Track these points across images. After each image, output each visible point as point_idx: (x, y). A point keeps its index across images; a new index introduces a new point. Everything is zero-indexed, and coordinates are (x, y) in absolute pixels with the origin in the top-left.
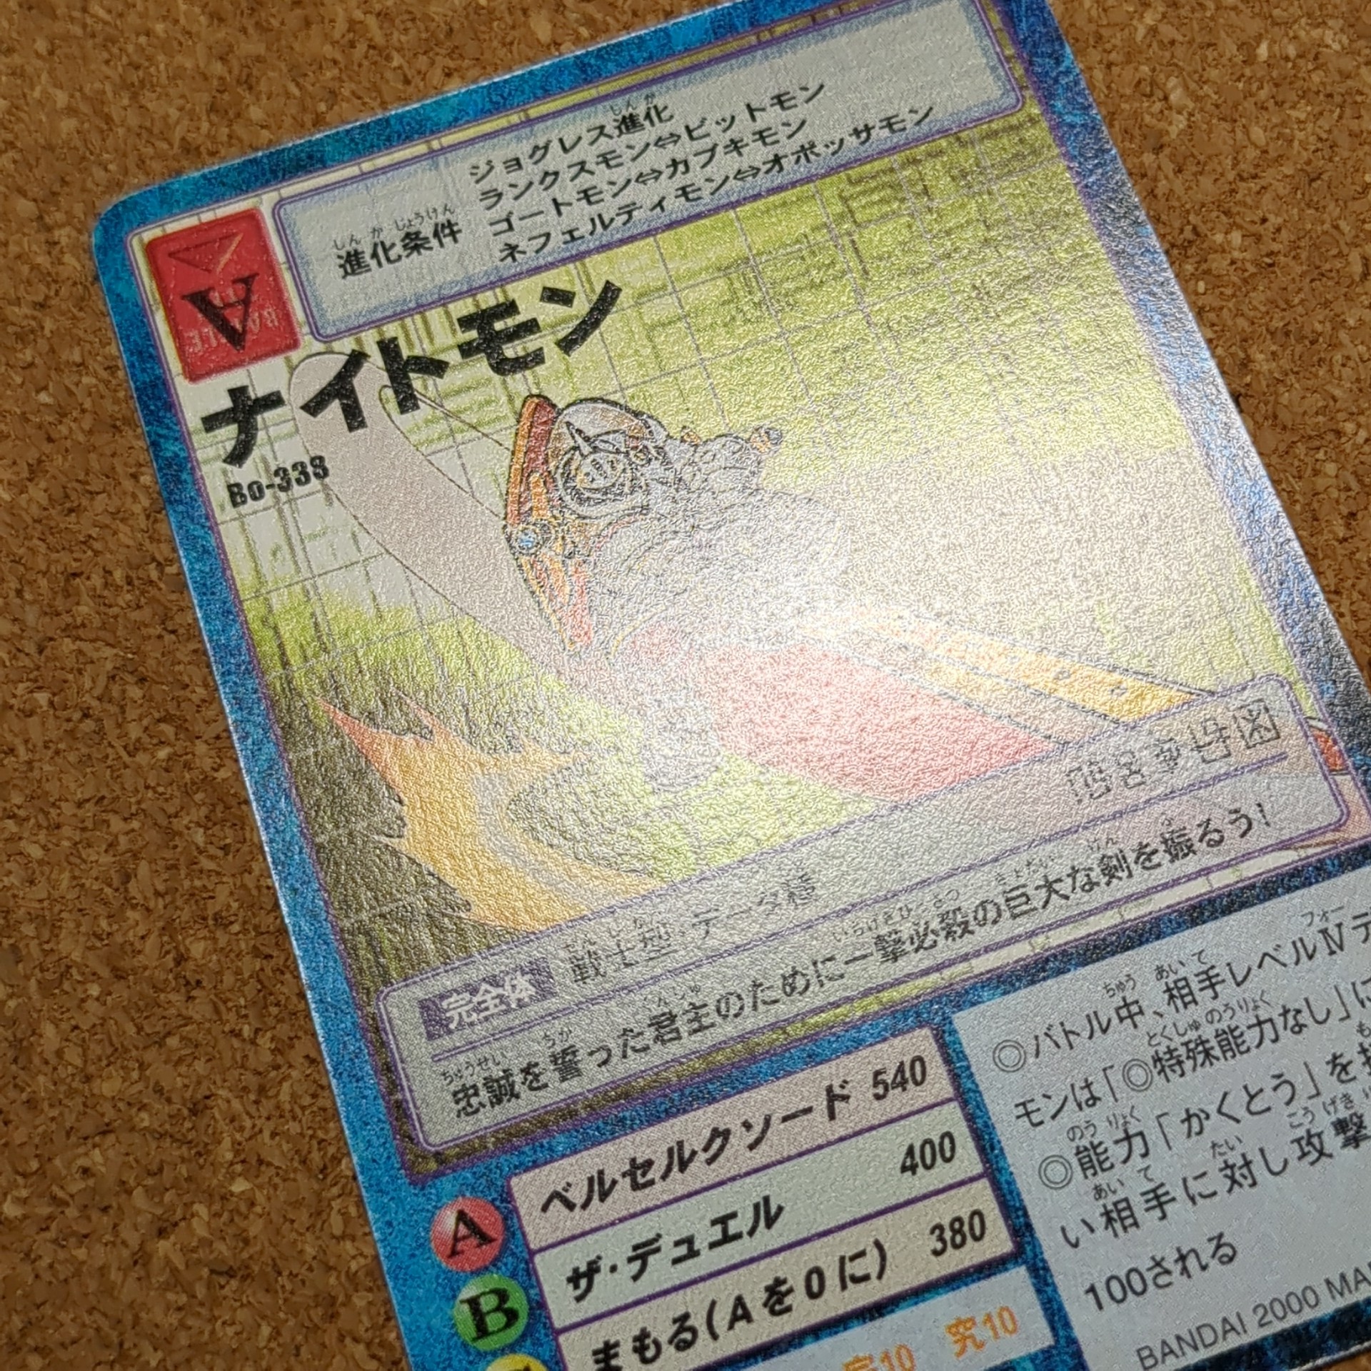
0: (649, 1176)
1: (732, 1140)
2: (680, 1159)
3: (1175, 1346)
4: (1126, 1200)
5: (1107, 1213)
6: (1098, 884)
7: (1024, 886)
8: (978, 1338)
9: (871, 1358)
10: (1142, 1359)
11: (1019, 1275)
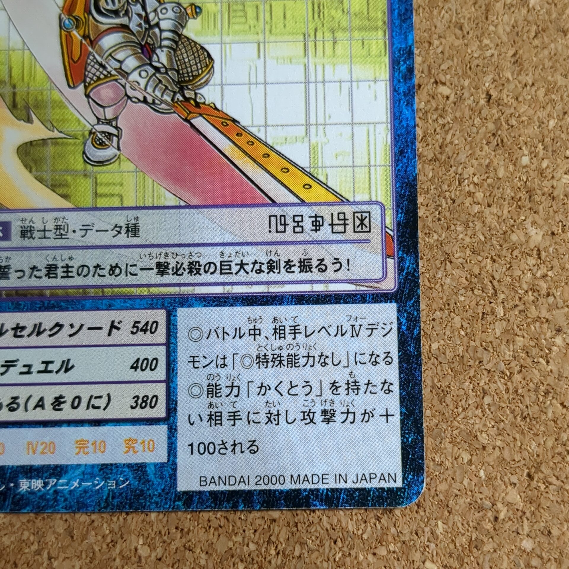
0: (22, 333)
1: (64, 329)
2: (38, 330)
3: (217, 481)
4: (221, 413)
5: (210, 415)
6: (264, 272)
7: (231, 261)
8: (136, 449)
9: (88, 441)
10: (201, 481)
11: (163, 428)
